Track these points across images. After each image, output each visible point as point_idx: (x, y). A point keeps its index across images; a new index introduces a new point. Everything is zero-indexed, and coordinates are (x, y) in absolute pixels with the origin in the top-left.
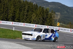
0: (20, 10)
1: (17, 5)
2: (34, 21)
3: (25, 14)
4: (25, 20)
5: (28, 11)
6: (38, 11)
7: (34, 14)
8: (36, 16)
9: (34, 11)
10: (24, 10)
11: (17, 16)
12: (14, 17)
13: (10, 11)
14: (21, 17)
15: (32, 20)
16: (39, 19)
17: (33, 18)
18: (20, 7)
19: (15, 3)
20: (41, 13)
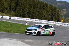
0: (34, 8)
1: (32, 4)
2: (45, 16)
3: (38, 11)
4: (38, 15)
5: (40, 8)
6: (48, 8)
7: (45, 11)
8: (47, 13)
9: (45, 8)
10: (37, 8)
11: (31, 12)
12: (29, 13)
13: (26, 9)
14: (34, 13)
15: (43, 16)
16: (49, 14)
17: (44, 13)
18: (34, 5)
19: (29, 2)
20: (50, 10)
